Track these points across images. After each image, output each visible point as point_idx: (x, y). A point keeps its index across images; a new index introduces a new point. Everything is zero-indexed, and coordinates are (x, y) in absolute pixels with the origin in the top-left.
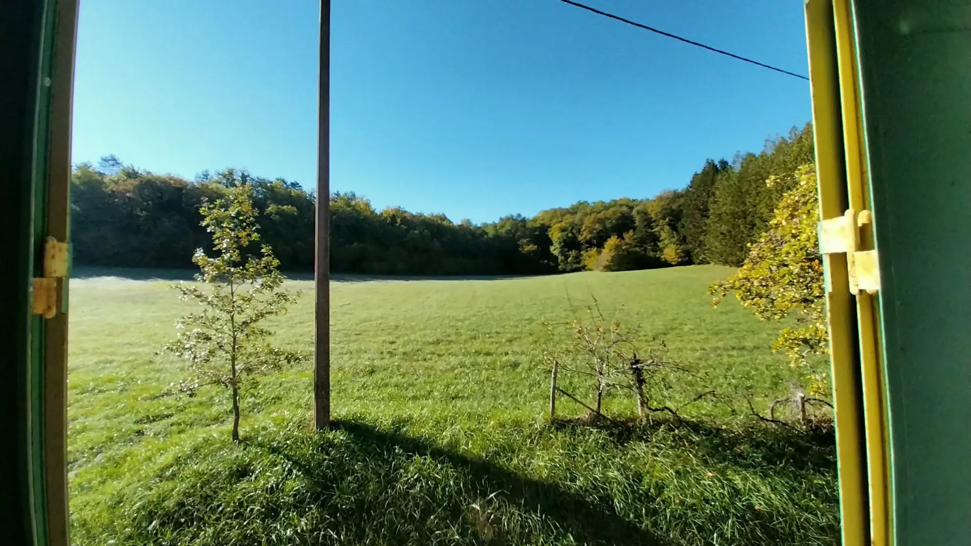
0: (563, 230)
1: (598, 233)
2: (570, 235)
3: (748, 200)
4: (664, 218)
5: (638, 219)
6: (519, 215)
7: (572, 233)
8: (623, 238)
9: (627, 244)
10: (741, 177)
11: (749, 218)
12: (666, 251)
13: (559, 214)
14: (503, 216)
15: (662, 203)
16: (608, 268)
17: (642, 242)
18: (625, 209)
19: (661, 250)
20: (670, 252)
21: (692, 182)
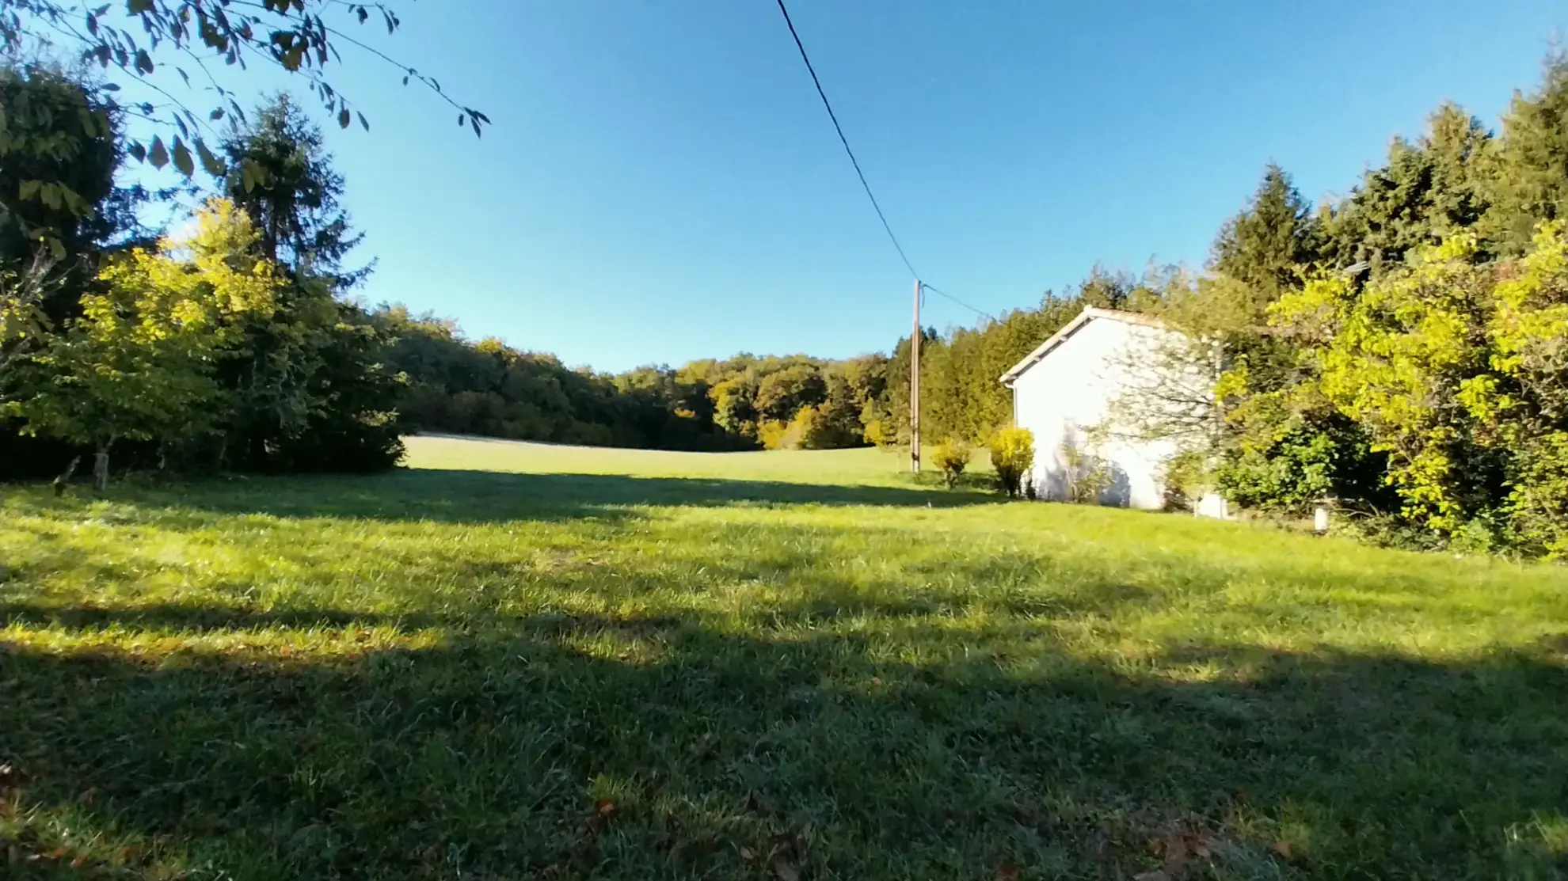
0: (732, 392)
1: (780, 399)
2: (742, 399)
3: (961, 377)
4: (862, 386)
5: (831, 386)
6: (666, 366)
7: (744, 396)
8: (818, 409)
9: (822, 416)
10: (955, 351)
11: (962, 397)
12: (868, 427)
13: (718, 369)
14: (640, 366)
15: (860, 368)
16: (803, 446)
17: (839, 415)
18: (812, 370)
19: (863, 426)
20: (872, 431)
21: (898, 347)
